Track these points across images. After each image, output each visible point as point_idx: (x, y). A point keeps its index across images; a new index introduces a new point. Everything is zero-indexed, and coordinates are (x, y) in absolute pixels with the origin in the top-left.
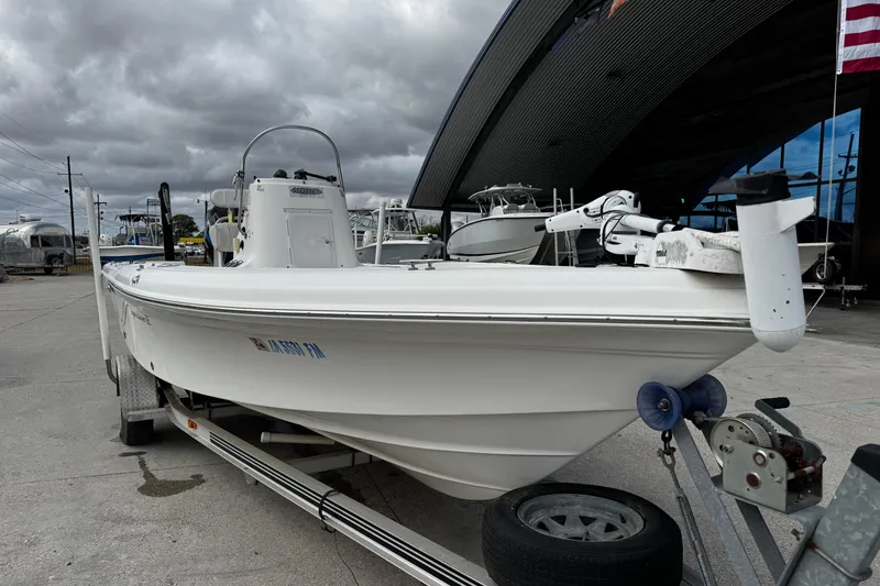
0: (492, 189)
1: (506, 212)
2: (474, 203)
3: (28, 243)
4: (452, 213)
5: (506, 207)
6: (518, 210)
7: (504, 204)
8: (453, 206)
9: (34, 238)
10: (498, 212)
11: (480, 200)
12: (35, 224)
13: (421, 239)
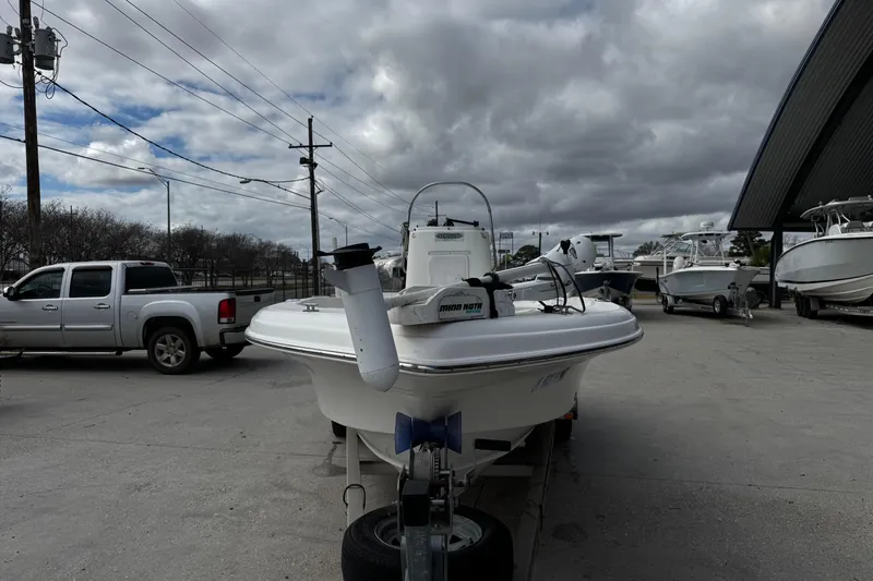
0: (830, 204)
1: (844, 231)
2: (809, 221)
3: (391, 273)
4: (784, 233)
5: (845, 225)
6: (862, 229)
7: (843, 221)
8: (785, 225)
9: (394, 269)
10: (835, 231)
11: (815, 218)
12: (396, 258)
13: (727, 265)
